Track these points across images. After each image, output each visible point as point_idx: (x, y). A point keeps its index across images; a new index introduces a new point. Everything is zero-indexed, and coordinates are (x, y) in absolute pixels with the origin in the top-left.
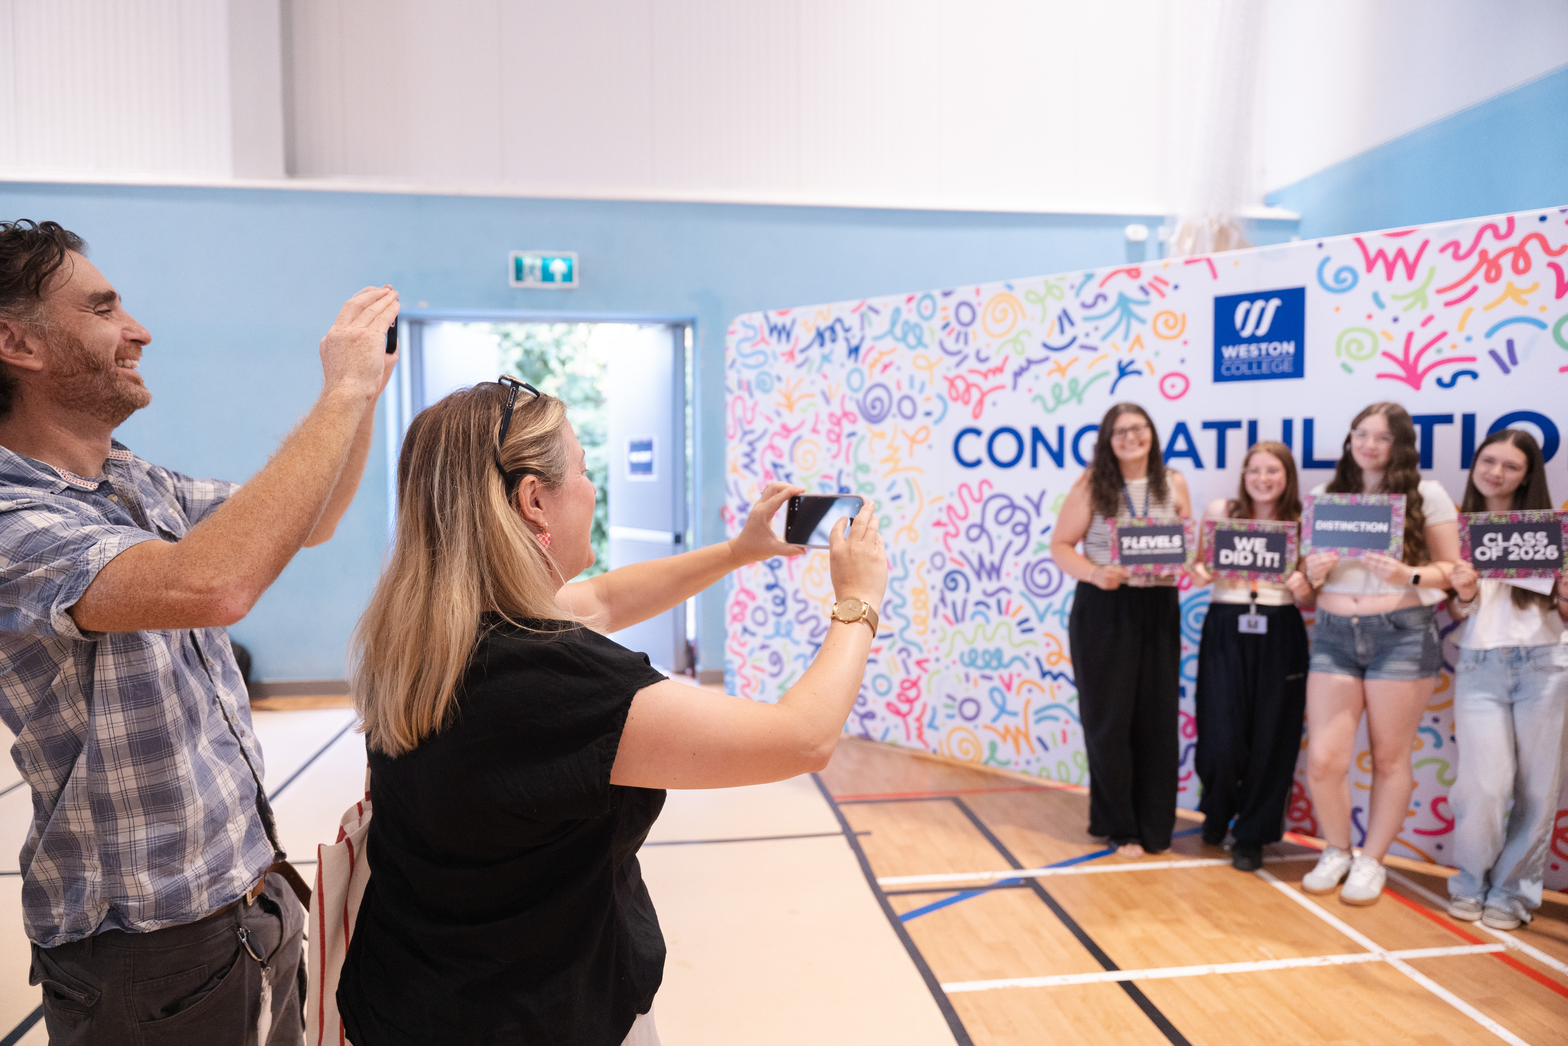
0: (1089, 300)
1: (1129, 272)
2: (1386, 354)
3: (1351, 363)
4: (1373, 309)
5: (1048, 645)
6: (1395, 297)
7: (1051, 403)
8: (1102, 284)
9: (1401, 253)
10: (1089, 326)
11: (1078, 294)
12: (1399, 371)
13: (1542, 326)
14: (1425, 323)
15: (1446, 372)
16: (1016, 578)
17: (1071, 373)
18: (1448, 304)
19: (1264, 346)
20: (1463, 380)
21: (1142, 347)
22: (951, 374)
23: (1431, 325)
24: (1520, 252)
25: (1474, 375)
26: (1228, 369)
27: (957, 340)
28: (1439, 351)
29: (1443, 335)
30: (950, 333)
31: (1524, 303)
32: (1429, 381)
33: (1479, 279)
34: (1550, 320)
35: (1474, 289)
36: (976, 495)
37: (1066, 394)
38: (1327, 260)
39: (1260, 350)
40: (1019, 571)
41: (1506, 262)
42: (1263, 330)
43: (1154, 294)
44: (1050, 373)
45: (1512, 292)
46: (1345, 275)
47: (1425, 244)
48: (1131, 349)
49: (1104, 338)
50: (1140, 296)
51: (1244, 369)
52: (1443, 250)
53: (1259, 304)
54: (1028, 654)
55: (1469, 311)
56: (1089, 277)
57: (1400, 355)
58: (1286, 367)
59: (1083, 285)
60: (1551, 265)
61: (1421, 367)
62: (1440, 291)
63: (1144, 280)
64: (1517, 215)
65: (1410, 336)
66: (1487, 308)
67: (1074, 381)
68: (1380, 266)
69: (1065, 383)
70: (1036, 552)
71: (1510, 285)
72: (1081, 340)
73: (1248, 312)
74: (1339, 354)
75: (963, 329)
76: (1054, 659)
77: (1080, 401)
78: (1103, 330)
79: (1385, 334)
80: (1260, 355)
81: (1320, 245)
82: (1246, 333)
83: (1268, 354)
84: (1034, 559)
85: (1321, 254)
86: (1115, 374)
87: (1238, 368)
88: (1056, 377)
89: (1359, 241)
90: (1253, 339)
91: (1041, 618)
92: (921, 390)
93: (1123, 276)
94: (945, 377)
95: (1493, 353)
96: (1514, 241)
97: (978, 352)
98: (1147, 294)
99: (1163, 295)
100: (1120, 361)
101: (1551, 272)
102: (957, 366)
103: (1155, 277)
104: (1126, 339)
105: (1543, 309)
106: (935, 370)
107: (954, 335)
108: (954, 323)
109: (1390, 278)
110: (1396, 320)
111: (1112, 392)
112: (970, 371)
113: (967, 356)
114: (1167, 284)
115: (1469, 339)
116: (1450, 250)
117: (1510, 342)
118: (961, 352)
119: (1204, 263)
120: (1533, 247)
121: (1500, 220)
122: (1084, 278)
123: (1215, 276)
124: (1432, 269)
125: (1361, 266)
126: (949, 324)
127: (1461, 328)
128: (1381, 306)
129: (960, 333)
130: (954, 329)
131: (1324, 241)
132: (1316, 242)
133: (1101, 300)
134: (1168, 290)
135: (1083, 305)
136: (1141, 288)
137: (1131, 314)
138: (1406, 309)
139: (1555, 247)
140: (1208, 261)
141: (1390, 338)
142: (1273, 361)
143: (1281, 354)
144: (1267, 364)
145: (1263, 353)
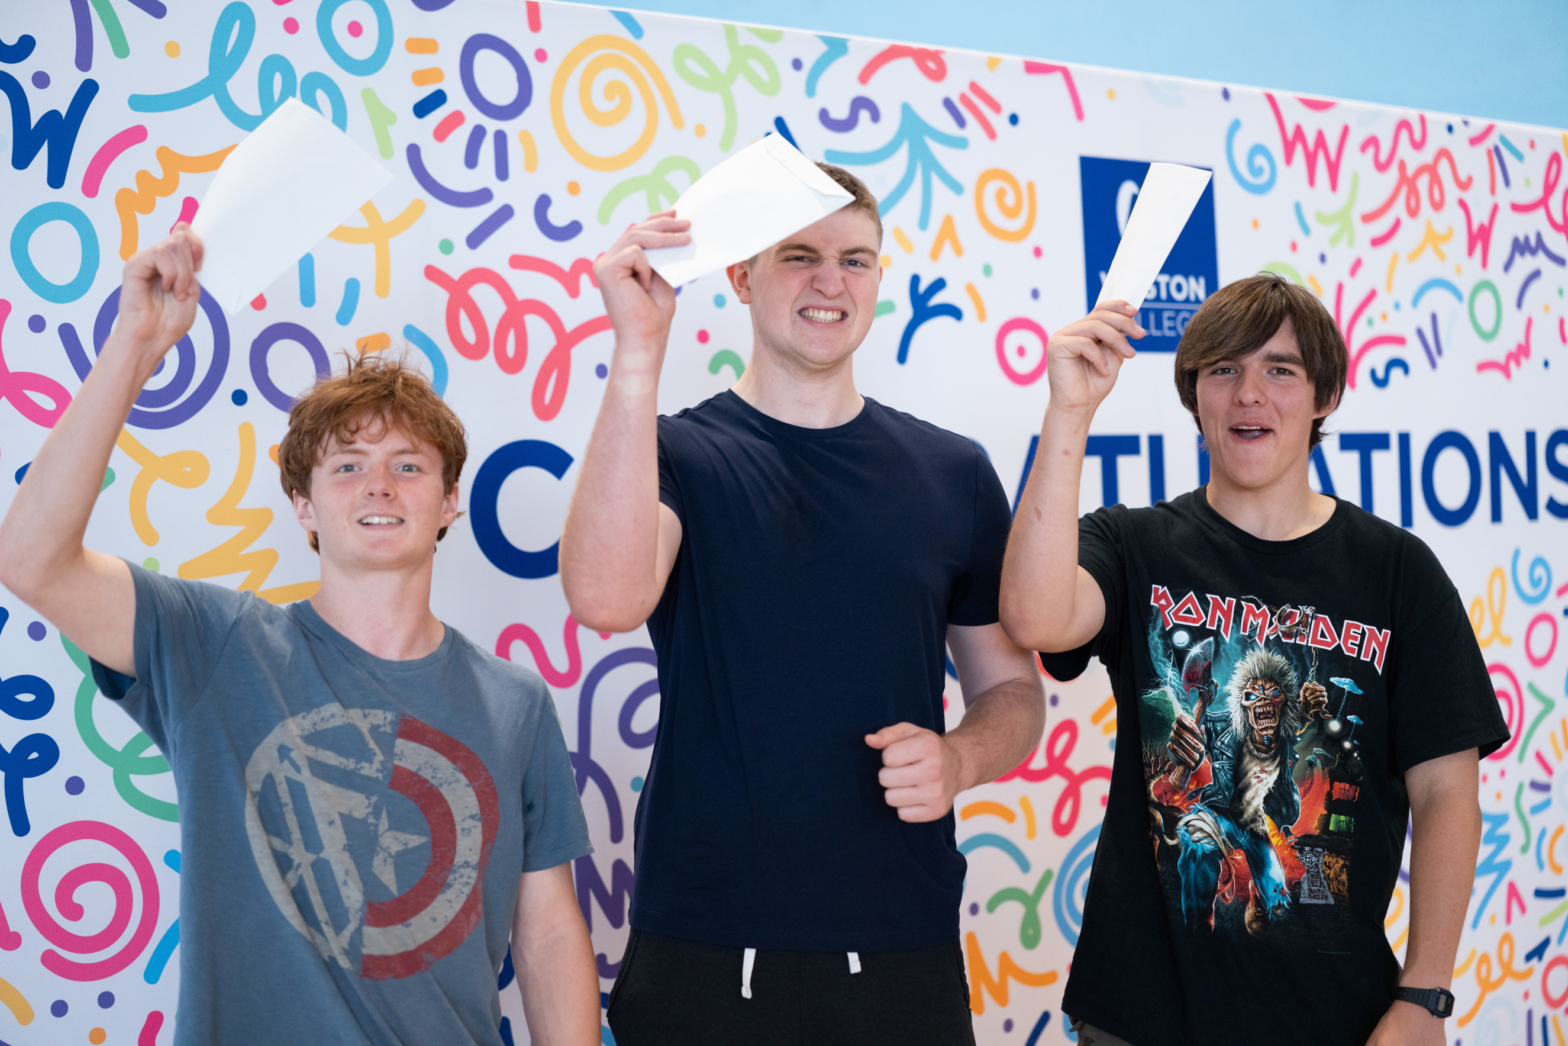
0: (840, 113)
1: (921, 57)
4: (1297, 234)
6: (1321, 218)
8: (865, 77)
9: (1321, 140)
11: (811, 90)
13: (1459, 296)
14: (1353, 271)
15: (1379, 359)
18: (1377, 242)
19: (1162, 280)
20: (1396, 374)
21: (958, 250)
22: (455, 266)
23: (1361, 272)
24: (1433, 172)
25: (1406, 368)
27: (471, 160)
28: (1370, 322)
29: (1372, 295)
30: (441, 133)
31: (1441, 256)
32: (1363, 373)
33: (1399, 209)
34: (1466, 288)
35: (1397, 224)
36: (560, 663)
38: (1235, 126)
39: (1157, 286)
41: (1423, 185)
43: (973, 128)
45: (1432, 237)
46: (1260, 160)
47: (1346, 131)
48: (935, 254)
50: (948, 125)
52: (1364, 148)
55: (1395, 259)
56: (836, 48)
59: (822, 65)
60: (1462, 204)
61: (1356, 347)
62: (1368, 218)
63: (954, 86)
64: (1429, 115)
65: (1340, 288)
66: (1413, 257)
68: (1299, 154)
71: (1429, 224)
75: (492, 126)
79: (1312, 280)
81: (1226, 94)
83: (1170, 299)
85: (1228, 112)
86: (905, 312)
89: (1271, 99)
92: (345, 315)
93: (907, 64)
94: (433, 274)
95: (1420, 333)
96: (1427, 156)
97: (543, 203)
98: (961, 122)
99: (992, 134)
100: (915, 280)
101: (1460, 213)
102: (475, 239)
103: (974, 87)
104: (923, 223)
105: (1458, 269)
106: (396, 244)
107: (461, 136)
108: (457, 100)
109: (1312, 181)
110: (1323, 258)
111: (902, 357)
112: (519, 262)
113: (505, 213)
114: (996, 107)
115: (1397, 306)
116: (1371, 151)
117: (1434, 318)
118: (483, 196)
119: (1058, 77)
120: (1444, 169)
121: (1412, 115)
122: (822, 48)
123: (1080, 115)
124: (1356, 178)
125: (1278, 151)
126: (438, 99)
127: (1389, 287)
128: (1306, 229)
129: (478, 133)
130: (456, 119)
131: (1232, 88)
132: (1218, 86)
133: (864, 115)
134: (1000, 122)
135: (824, 116)
136: (948, 104)
137: (932, 165)
138: (1334, 241)
139: (1463, 177)
140: (1066, 73)
141: (1319, 290)
142: (1178, 311)
143: (1187, 301)
144: (1170, 318)
145: (1164, 295)
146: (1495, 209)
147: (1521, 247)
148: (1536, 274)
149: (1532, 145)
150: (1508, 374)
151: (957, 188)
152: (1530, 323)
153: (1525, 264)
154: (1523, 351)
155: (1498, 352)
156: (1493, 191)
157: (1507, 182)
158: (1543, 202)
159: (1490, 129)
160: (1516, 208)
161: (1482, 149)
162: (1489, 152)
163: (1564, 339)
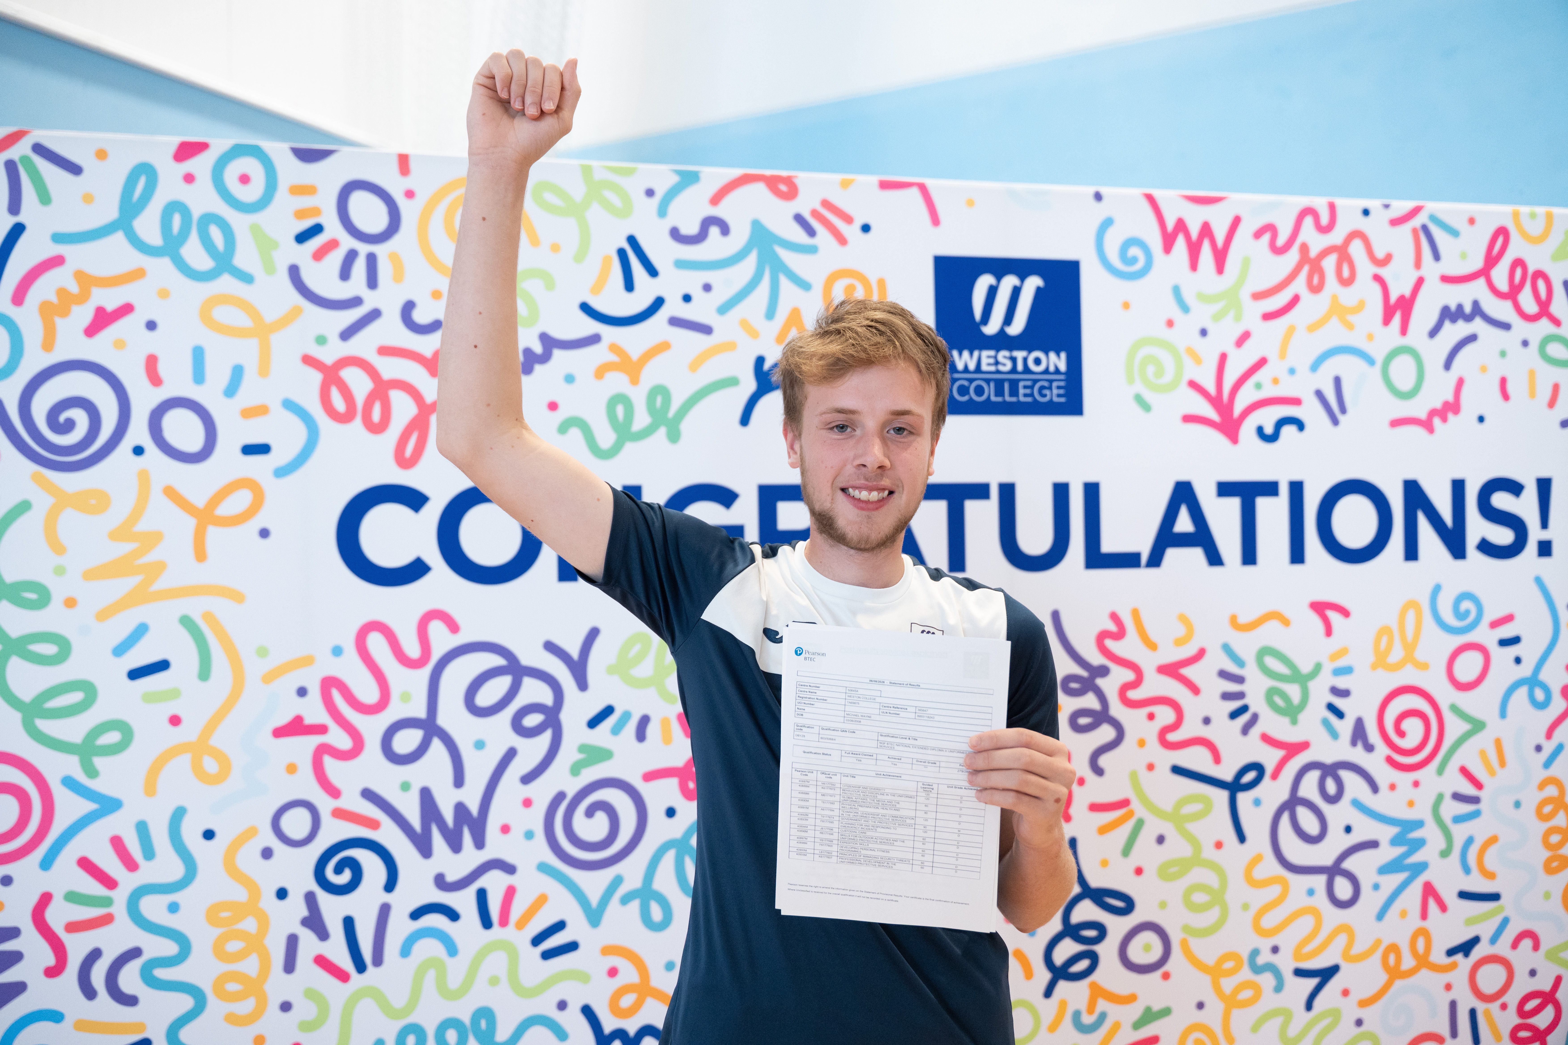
0: (691, 228)
1: (772, 183)
2: (1193, 385)
3: (1148, 395)
4: (1175, 312)
5: (613, 972)
6: (1203, 298)
7: (606, 437)
8: (716, 200)
9: (1206, 230)
10: (692, 282)
11: (662, 212)
12: (1211, 412)
13: (1371, 361)
14: (1240, 342)
15: (1267, 418)
16: (529, 835)
17: (651, 375)
18: (1268, 316)
19: (1020, 355)
20: (1288, 431)
22: (329, 355)
23: (1248, 344)
24: (1342, 252)
25: (1300, 425)
26: (963, 391)
27: (345, 274)
28: (1258, 386)
29: (1262, 362)
30: (319, 255)
31: (1350, 327)
32: (1248, 430)
33: (1299, 286)
34: (1379, 353)
35: (1296, 300)
36: (413, 650)
37: (641, 419)
38: (1108, 223)
39: (1014, 360)
40: (536, 818)
41: (1329, 264)
42: (1017, 328)
43: (823, 235)
44: (600, 372)
45: (1337, 310)
46: (1134, 251)
47: (1237, 221)
49: (723, 309)
50: (798, 235)
51: (990, 391)
52: (1258, 235)
53: (1010, 281)
54: (562, 1005)
55: (1291, 330)
56: (689, 179)
57: (1211, 388)
58: (1055, 395)
59: (673, 193)
60: (1377, 278)
61: (1238, 408)
62: (1258, 296)
63: (805, 204)
64: (1339, 202)
65: (1223, 358)
66: (1313, 328)
67: (660, 392)
68: (1180, 244)
69: (638, 396)
70: (575, 770)
71: (1335, 298)
72: (673, 307)
73: (992, 292)
74: (1130, 378)
75: (363, 249)
76: (627, 1001)
77: (674, 436)
78: (721, 295)
79: (1191, 352)
80: (1014, 370)
81: (1098, 197)
82: (991, 329)
83: (1027, 370)
84: (572, 788)
85: (1101, 211)
86: (750, 385)
87: (979, 391)
88: (617, 382)
89: (1150, 198)
90: (1001, 341)
91: (594, 916)
92: (231, 390)
93: (760, 188)
94: (309, 360)
95: (1319, 394)
96: (1336, 237)
97: (408, 308)
98: (811, 232)
99: (842, 240)
100: (760, 361)
101: (1377, 288)
102: (347, 334)
103: (826, 204)
104: (770, 314)
105: (1370, 337)
106: (277, 339)
107: (336, 258)
108: (333, 229)
109: (1194, 266)
110: (1204, 333)
111: (745, 420)
112: (385, 351)
113: (375, 314)
114: (848, 219)
115: (1292, 371)
116: (1266, 237)
117: (1337, 381)
118: (356, 302)
119: (915, 192)
120: (1356, 249)
121: (1320, 204)
122: (675, 179)
123: (935, 220)
124: (1246, 262)
125: (1155, 241)
126: (317, 229)
127: (1283, 354)
128: (1185, 308)
129: (351, 256)
130: (333, 244)
131: (1103, 191)
132: (1092, 190)
133: (714, 231)
134: (852, 232)
135: (675, 234)
136: (799, 219)
137: (779, 268)
138: (1217, 317)
139: (1380, 254)
140: (923, 188)
141: (1198, 360)
142: (1035, 381)
143: (1046, 371)
144: (1025, 387)
145: (1020, 367)
146: (1420, 282)
147: (1450, 315)
148: (1472, 338)
149: (1472, 221)
150: (1430, 429)
151: (805, 286)
152: (1460, 383)
153: (1454, 332)
154: (1452, 407)
155: (1419, 408)
156: (1418, 264)
157: (1437, 257)
158: (1485, 272)
159: (1416, 211)
160: (1446, 279)
161: (1406, 229)
162: (1415, 231)
163: (1506, 396)
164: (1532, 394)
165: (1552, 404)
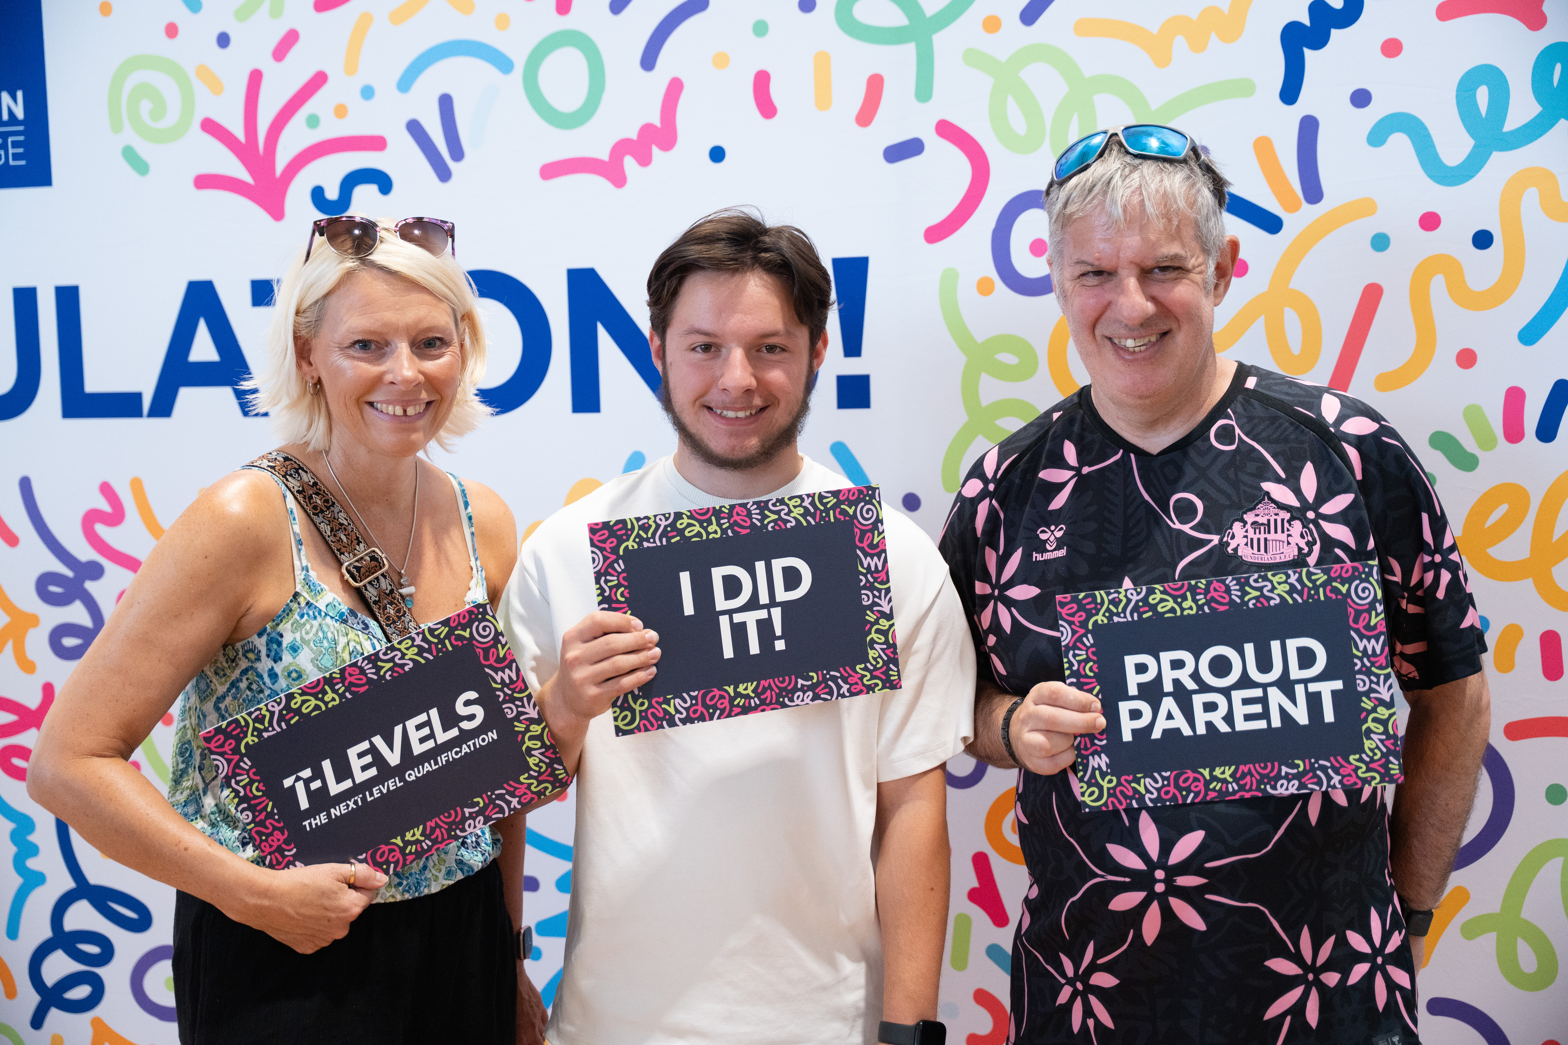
2: (210, 127)
3: (144, 149)
4: (176, 11)
12: (239, 171)
13: (504, 64)
14: (280, 52)
15: (329, 173)
18: (323, 5)
20: (363, 195)
23: (294, 54)
25: (387, 184)
28: (313, 122)
29: (319, 80)
31: (466, 7)
32: (300, 196)
34: (517, 48)
55: (364, 23)
57: (239, 132)
58: (11, 156)
61: (282, 159)
65: (255, 78)
66: (401, 15)
74: (116, 127)
79: (204, 73)
95: (415, 129)
105: (503, 21)
110: (223, 40)
115: (368, 93)
117: (446, 104)
127: (351, 66)
128: (193, 3)
138: (241, 14)
141: (216, 86)
148: (697, 6)
150: (619, 179)
152: (675, 88)
154: (659, 136)
155: (594, 143)
163: (767, 108)
164: (823, 99)
165: (865, 117)
